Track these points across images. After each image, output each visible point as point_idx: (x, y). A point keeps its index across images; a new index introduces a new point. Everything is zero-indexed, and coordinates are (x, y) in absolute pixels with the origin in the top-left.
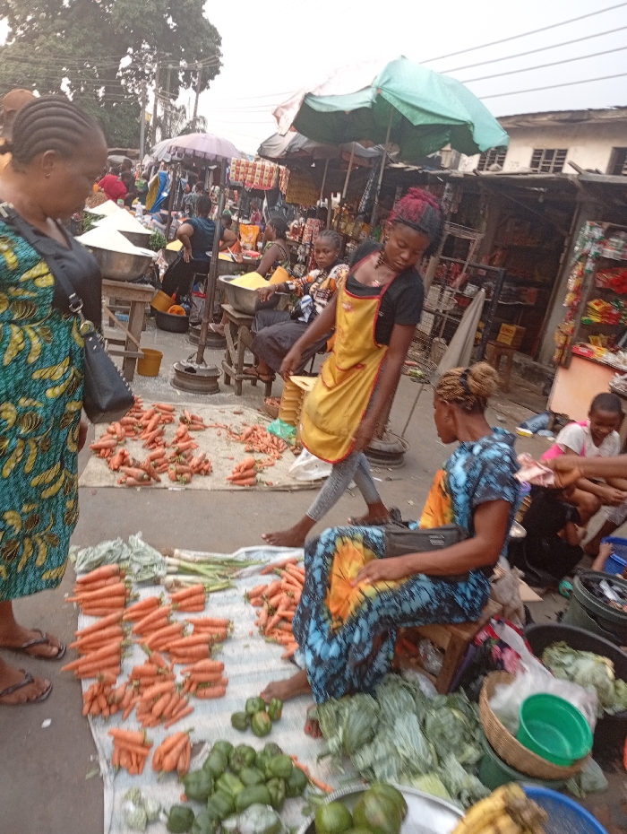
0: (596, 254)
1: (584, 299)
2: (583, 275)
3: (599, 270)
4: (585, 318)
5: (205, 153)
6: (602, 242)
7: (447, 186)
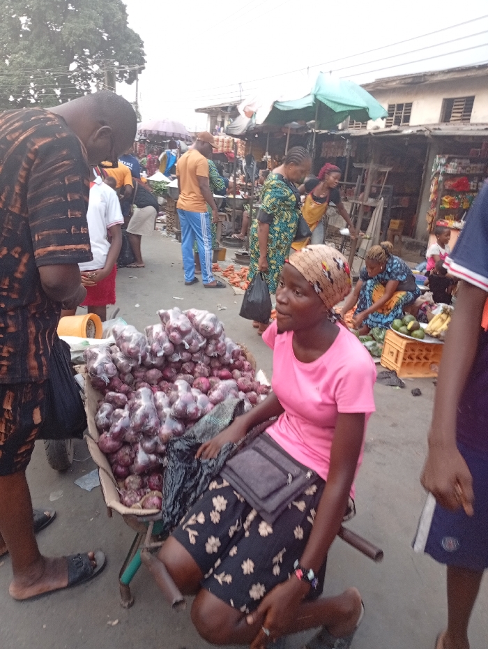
0: (444, 172)
1: (440, 195)
2: (437, 183)
3: (445, 180)
4: (441, 206)
5: (166, 133)
6: (446, 165)
7: (348, 141)
